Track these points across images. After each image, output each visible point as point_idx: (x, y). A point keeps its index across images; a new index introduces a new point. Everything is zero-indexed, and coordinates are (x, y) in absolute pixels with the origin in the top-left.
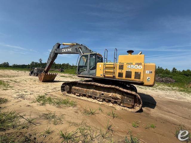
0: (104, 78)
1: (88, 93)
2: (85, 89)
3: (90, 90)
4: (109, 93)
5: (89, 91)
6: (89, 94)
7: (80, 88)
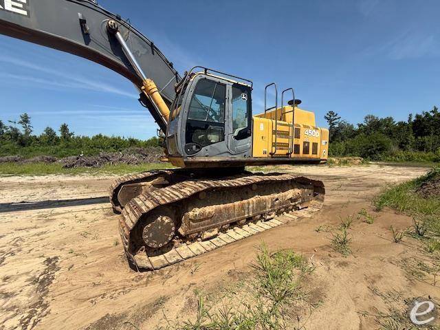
0: (273, 159)
1: (246, 211)
2: (237, 203)
3: (250, 200)
4: (286, 193)
5: (249, 204)
6: (248, 213)
7: (222, 206)
